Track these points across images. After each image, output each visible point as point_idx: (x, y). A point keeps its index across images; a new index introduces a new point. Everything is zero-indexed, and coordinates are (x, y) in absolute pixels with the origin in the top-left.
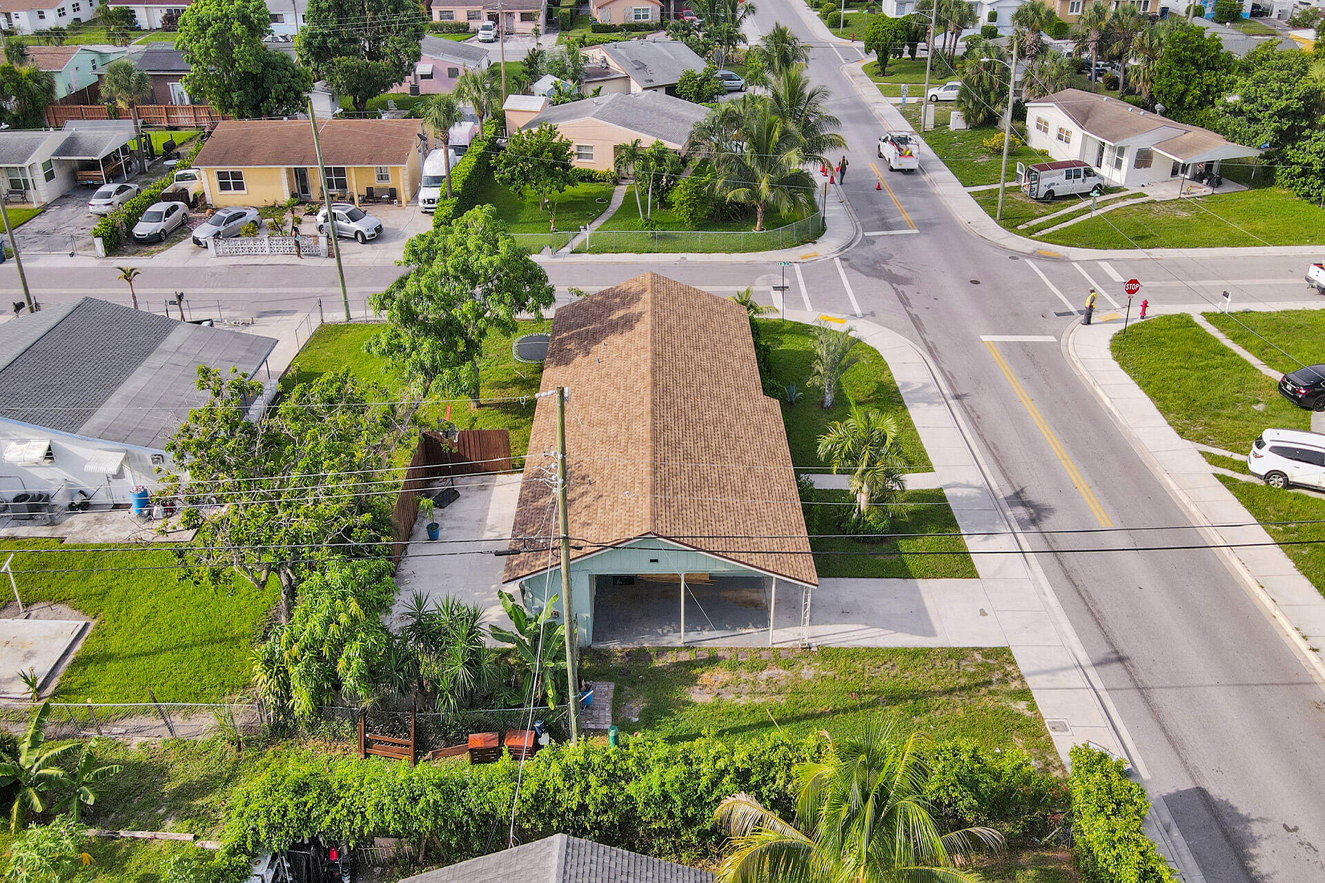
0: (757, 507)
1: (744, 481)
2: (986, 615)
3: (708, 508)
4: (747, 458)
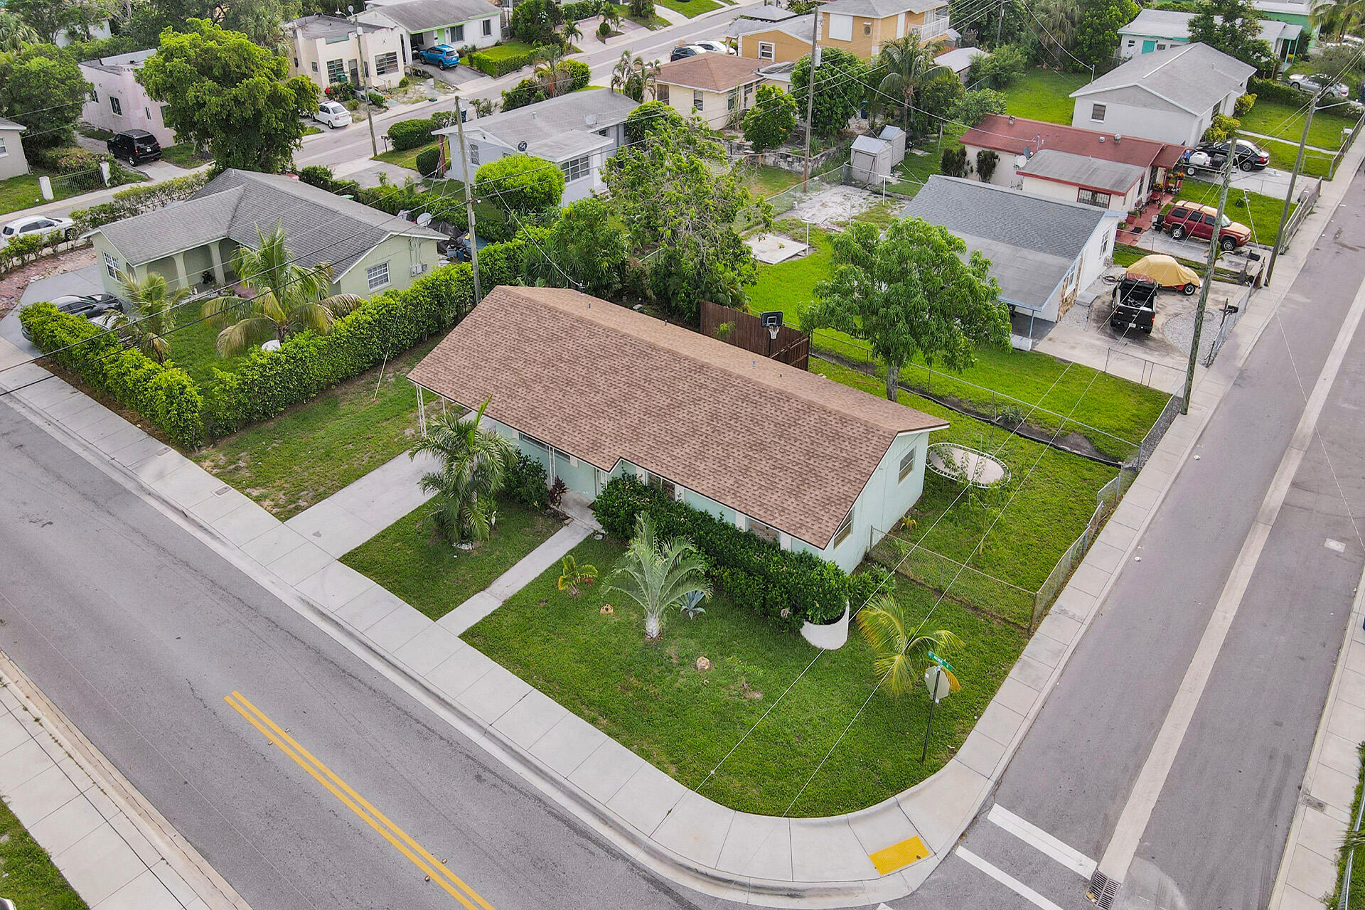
0: (487, 369)
1: (515, 371)
2: (314, 535)
3: (500, 331)
4: (537, 387)
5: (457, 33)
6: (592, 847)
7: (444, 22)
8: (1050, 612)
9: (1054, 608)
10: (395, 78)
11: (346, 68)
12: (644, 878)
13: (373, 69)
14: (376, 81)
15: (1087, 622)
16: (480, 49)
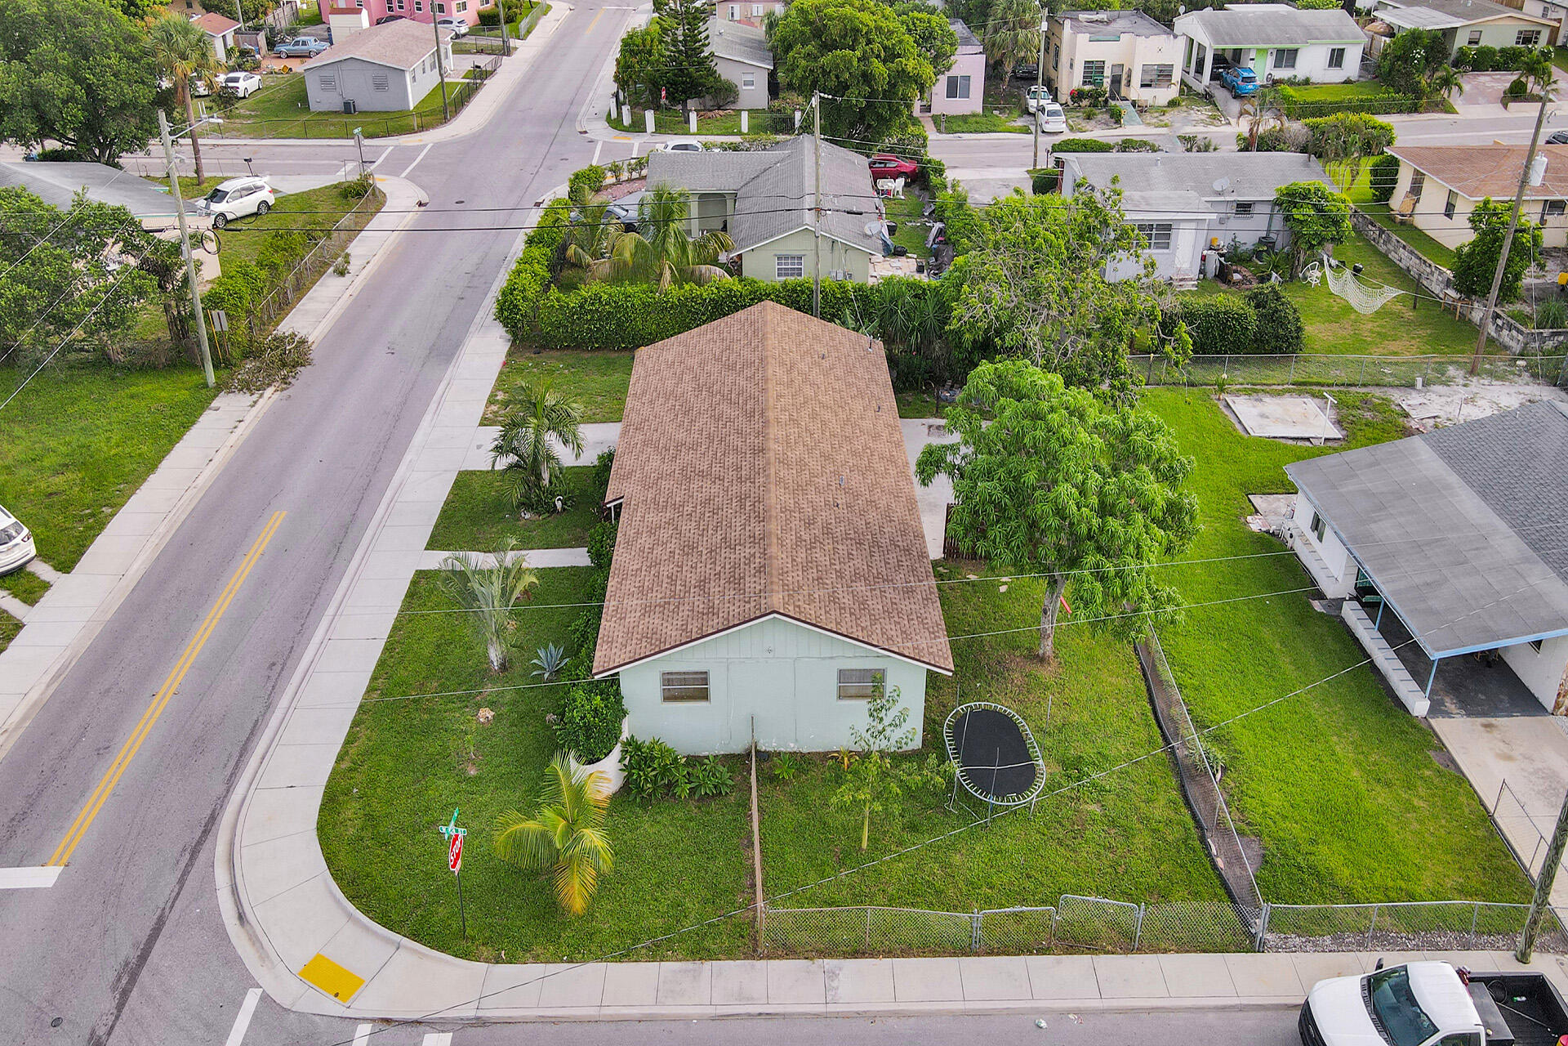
5: (1286, 57)
6: (232, 763)
7: (1269, 41)
8: (816, 961)
9: (829, 963)
10: (1164, 95)
11: (1107, 72)
12: (214, 810)
13: (1136, 80)
14: (1135, 92)
15: (832, 1008)
16: (1313, 84)
